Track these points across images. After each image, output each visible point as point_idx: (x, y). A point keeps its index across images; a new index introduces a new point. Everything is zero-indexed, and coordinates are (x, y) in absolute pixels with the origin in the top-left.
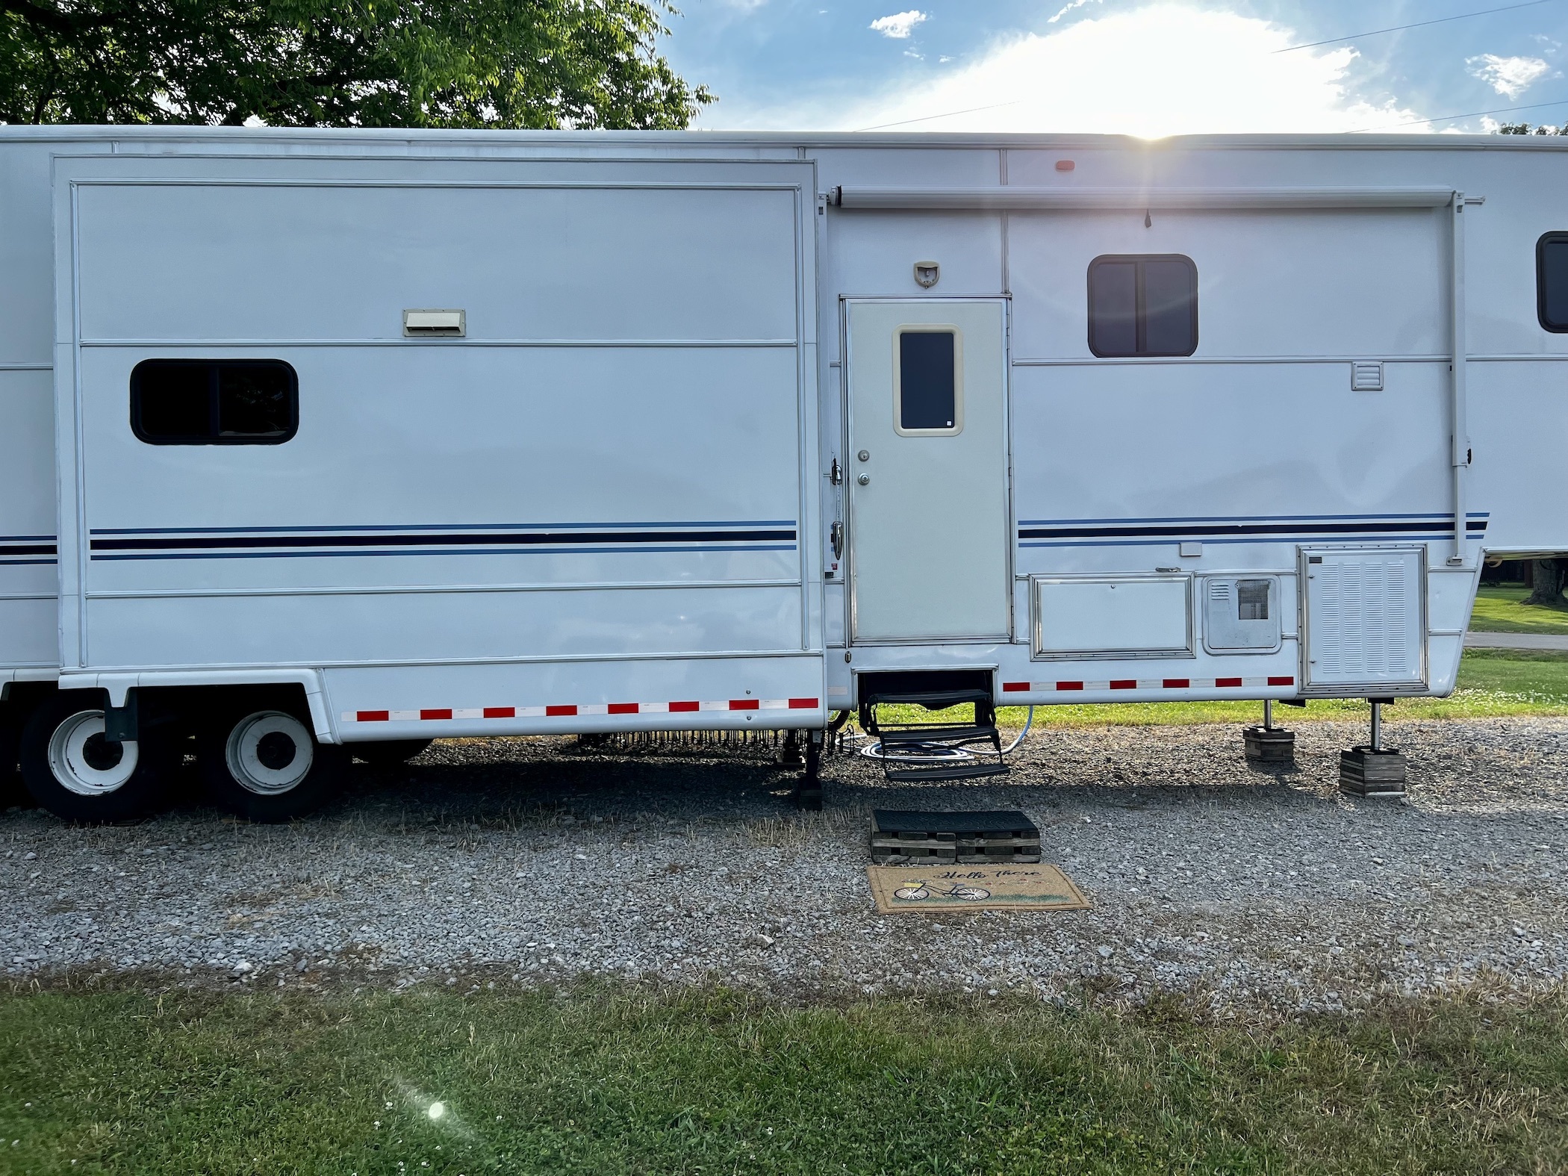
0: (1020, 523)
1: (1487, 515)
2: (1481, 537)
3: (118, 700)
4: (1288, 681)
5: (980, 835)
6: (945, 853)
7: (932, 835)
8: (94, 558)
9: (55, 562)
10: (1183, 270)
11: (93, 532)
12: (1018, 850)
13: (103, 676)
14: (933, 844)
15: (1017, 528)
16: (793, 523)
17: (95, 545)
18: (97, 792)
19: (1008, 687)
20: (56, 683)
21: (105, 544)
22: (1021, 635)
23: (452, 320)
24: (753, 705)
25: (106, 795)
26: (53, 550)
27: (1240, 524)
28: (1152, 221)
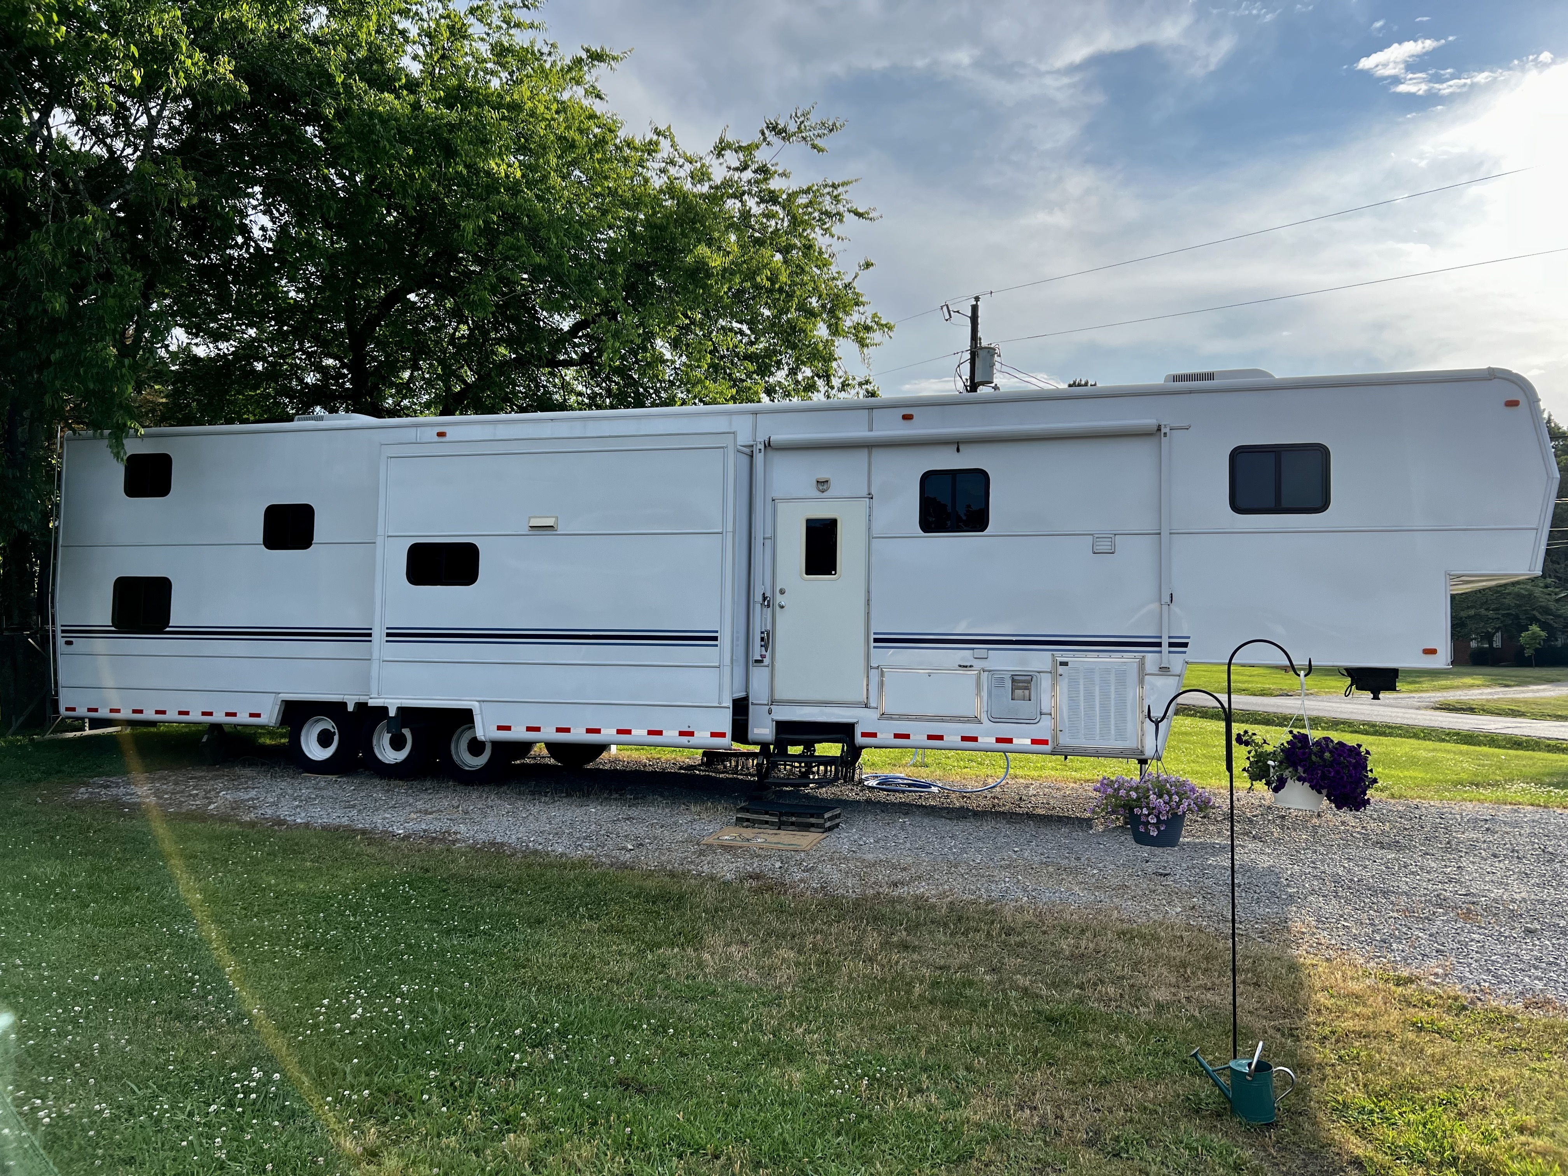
0: (875, 634)
1: (1189, 638)
2: (1185, 652)
3: (392, 713)
4: (1045, 742)
5: (793, 815)
6: (773, 824)
7: (766, 813)
8: (387, 641)
9: (370, 641)
10: (981, 478)
11: (387, 628)
12: (813, 825)
13: (387, 700)
14: (766, 818)
15: (873, 636)
16: (717, 632)
17: (388, 635)
18: (393, 762)
19: (864, 735)
20: (367, 703)
21: (393, 635)
22: (873, 704)
23: (550, 522)
24: (691, 734)
25: (397, 763)
26: (370, 635)
27: (1014, 638)
28: (961, 448)
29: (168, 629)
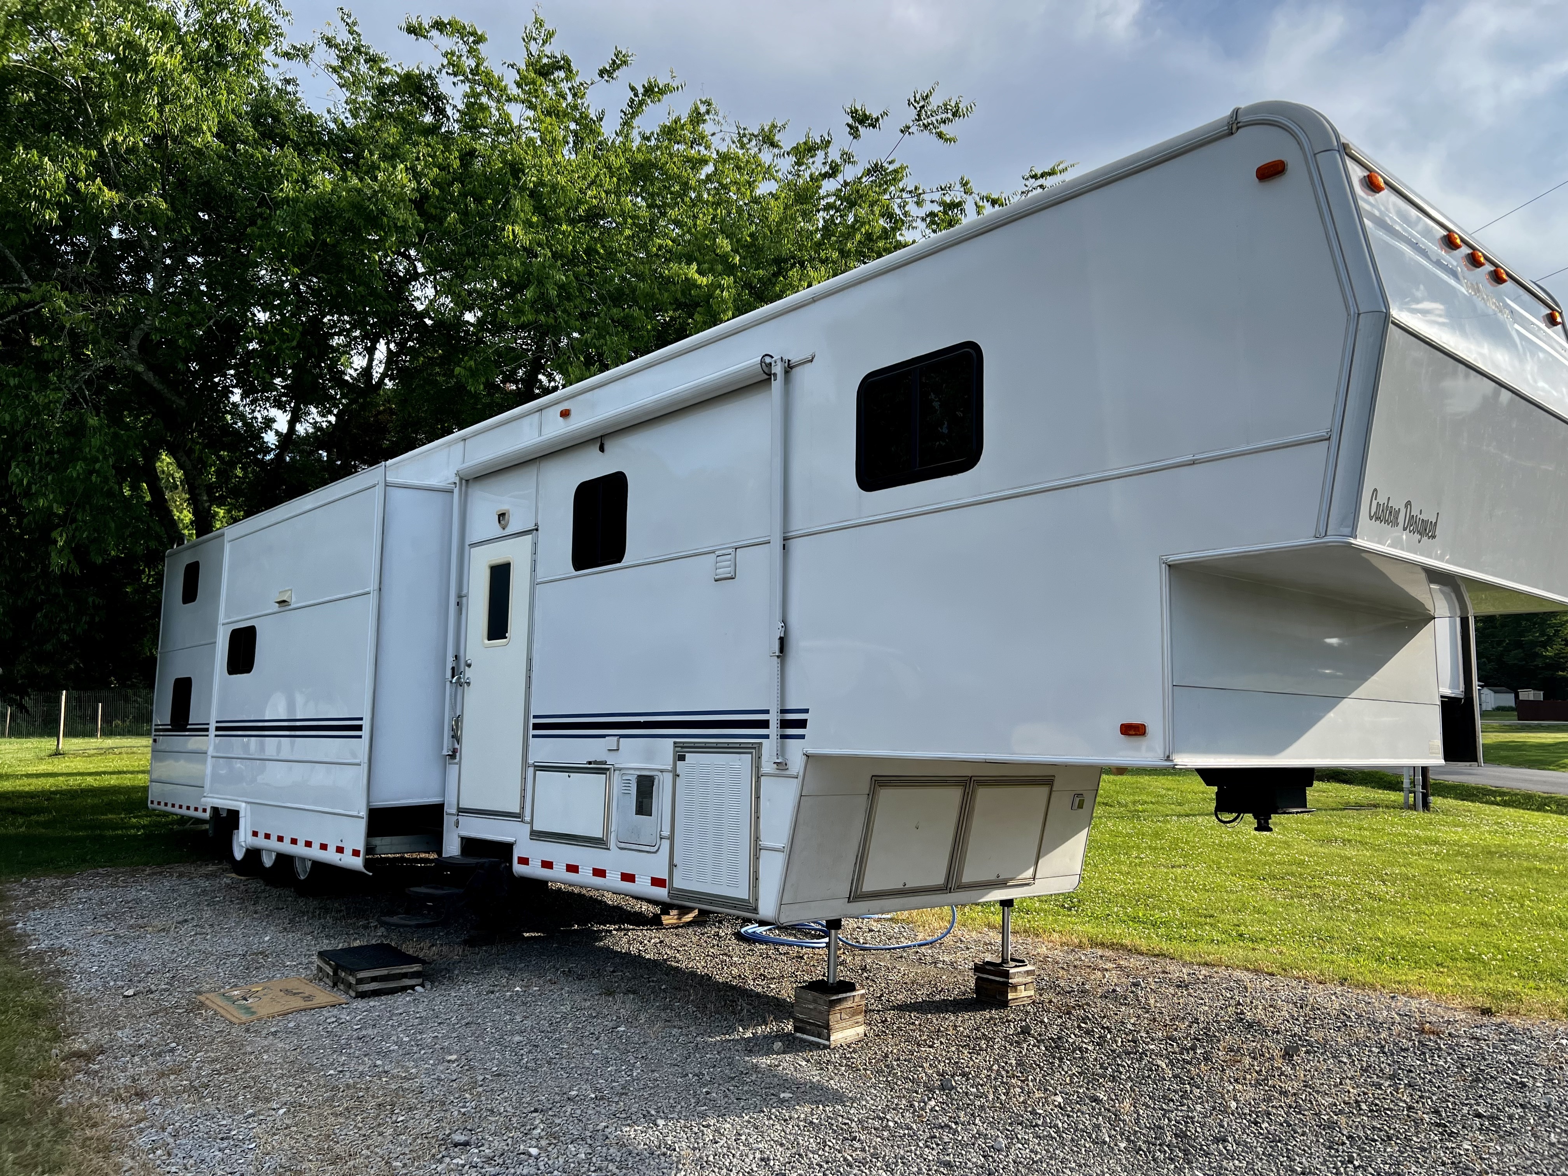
0: (535, 717)
2: (796, 737)
4: (663, 883)
10: (621, 485)
11: (216, 722)
15: (533, 721)
16: (362, 719)
17: (216, 729)
19: (520, 860)
22: (526, 815)
23: (286, 596)
24: (342, 850)
27: (643, 720)
28: (606, 447)
29: (189, 727)
